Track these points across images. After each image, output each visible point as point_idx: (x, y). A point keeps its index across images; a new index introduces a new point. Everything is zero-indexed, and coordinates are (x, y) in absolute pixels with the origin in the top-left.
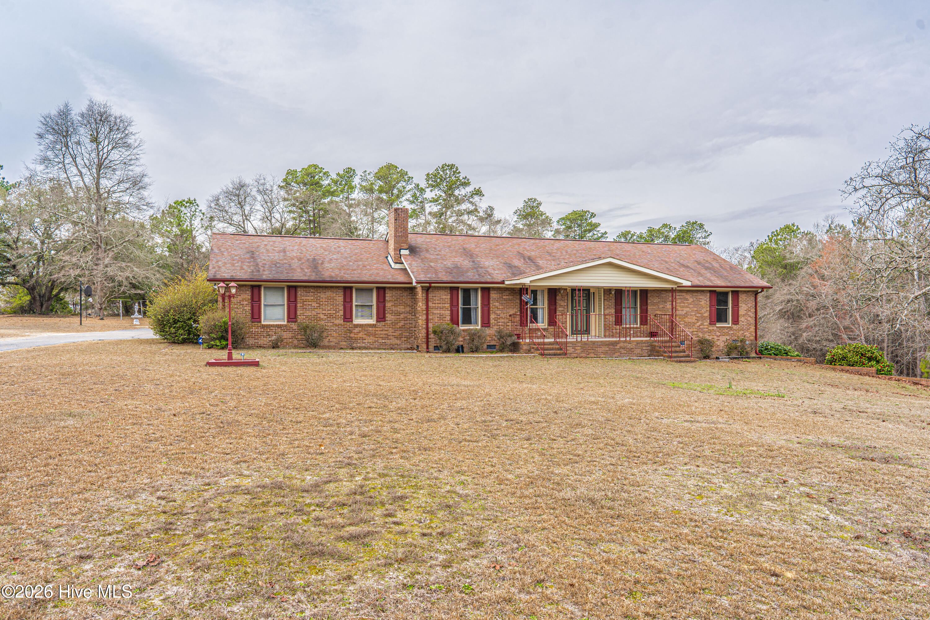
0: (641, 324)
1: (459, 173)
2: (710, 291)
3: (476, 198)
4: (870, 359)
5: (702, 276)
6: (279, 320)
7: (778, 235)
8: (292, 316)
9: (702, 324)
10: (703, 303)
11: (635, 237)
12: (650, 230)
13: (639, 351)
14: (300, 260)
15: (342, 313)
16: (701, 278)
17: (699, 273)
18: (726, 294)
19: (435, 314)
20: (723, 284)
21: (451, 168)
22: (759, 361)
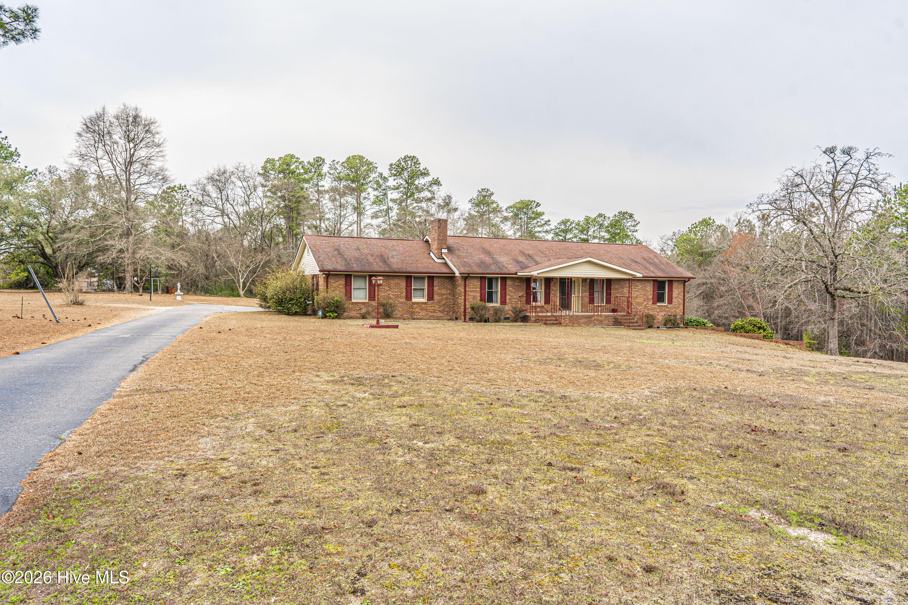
0: (606, 303)
1: (420, 164)
2: (654, 280)
3: (435, 188)
4: (759, 328)
5: (647, 269)
6: (363, 299)
7: (697, 227)
8: (372, 297)
9: (648, 304)
10: (648, 288)
11: (574, 225)
12: (587, 219)
13: (606, 322)
14: (372, 256)
15: (404, 294)
16: (647, 271)
17: (646, 267)
18: (664, 282)
19: (470, 295)
20: (663, 276)
21: (412, 160)
22: (686, 329)
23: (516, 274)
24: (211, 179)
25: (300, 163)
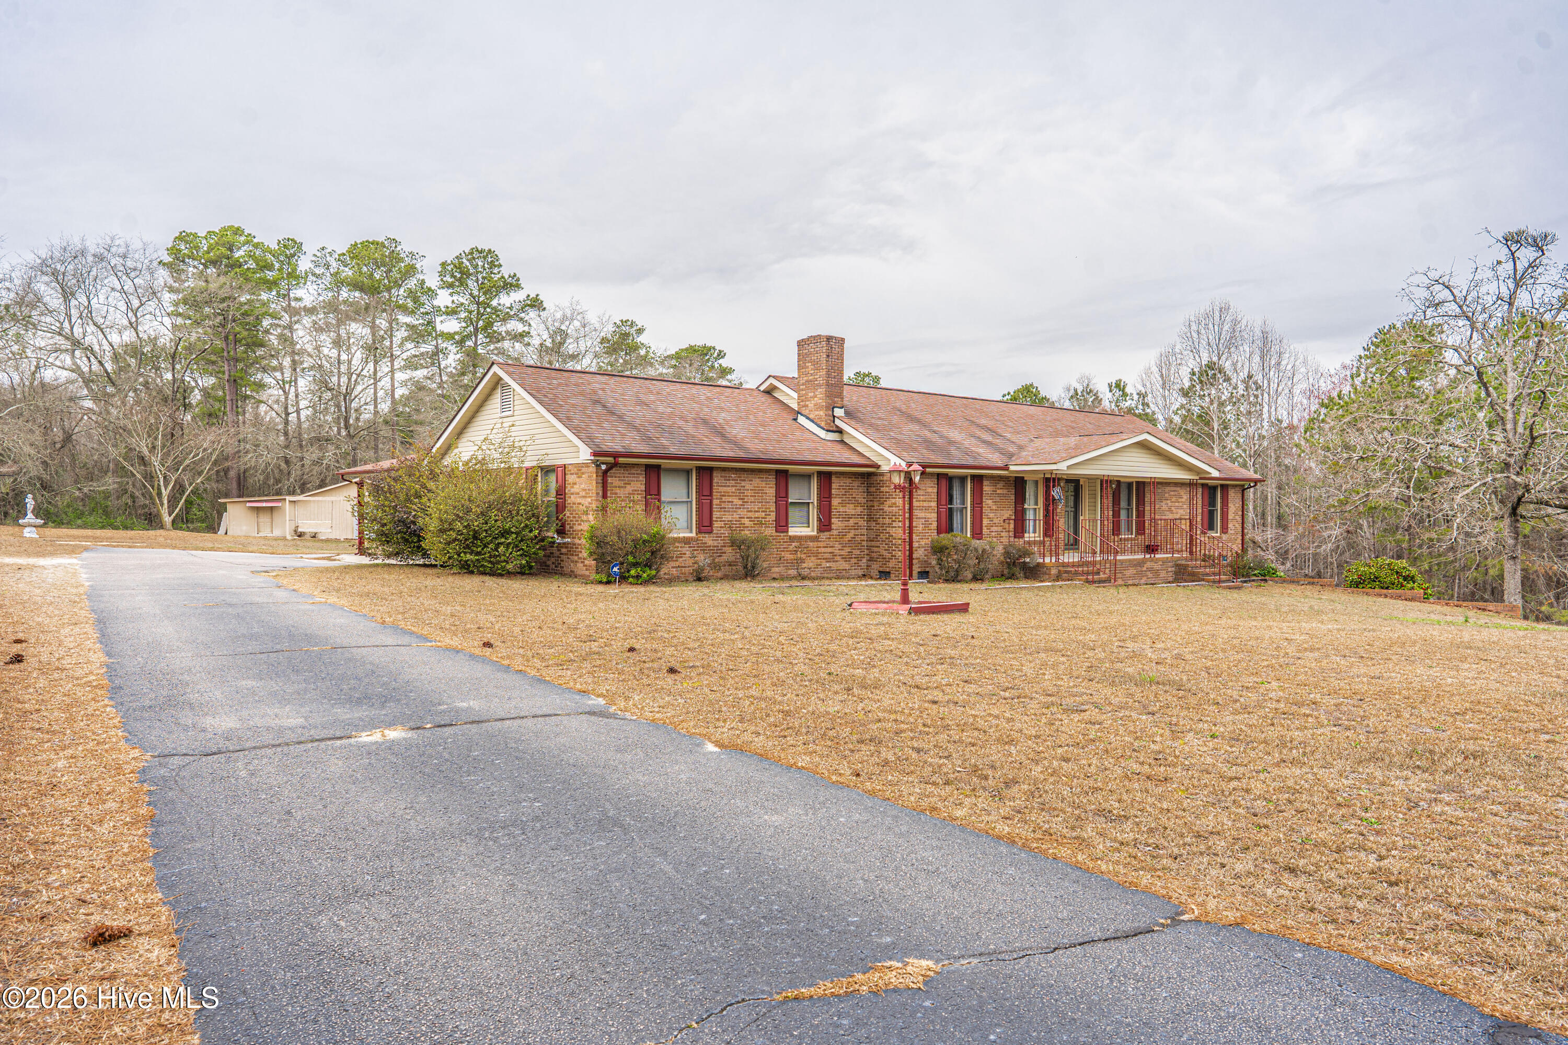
1: (500, 266)
2: (1203, 484)
6: (684, 528)
8: (705, 523)
10: (1196, 501)
13: (1165, 574)
14: (684, 419)
15: (773, 516)
18: (1216, 489)
19: (920, 518)
21: (485, 258)
23: (1006, 468)
24: (45, 267)
25: (256, 246)
